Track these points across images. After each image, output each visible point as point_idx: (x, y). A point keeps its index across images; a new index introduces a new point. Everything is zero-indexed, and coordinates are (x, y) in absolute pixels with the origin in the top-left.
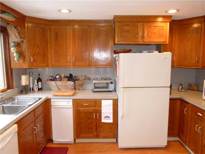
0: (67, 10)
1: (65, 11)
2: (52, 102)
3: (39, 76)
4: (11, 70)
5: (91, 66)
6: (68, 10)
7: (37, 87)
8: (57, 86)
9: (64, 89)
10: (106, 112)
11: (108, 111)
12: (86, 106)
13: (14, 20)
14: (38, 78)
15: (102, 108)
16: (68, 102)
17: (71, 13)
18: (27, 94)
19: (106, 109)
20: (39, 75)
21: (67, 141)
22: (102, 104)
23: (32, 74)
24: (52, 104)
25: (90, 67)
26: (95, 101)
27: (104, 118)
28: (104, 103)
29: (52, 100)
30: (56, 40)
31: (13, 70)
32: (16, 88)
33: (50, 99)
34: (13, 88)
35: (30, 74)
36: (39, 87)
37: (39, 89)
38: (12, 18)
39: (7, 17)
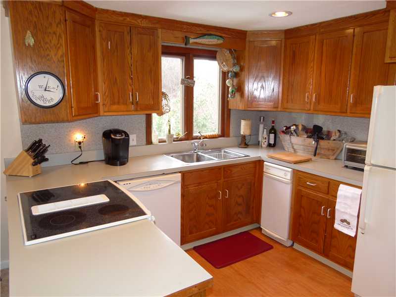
0: (284, 13)
1: (281, 14)
2: (265, 166)
3: (273, 125)
4: (229, 110)
5: (346, 112)
6: (286, 12)
7: (265, 142)
8: (292, 144)
9: (301, 151)
10: (343, 210)
11: (348, 211)
12: (311, 188)
13: (221, 41)
14: (271, 127)
15: (338, 200)
16: (285, 172)
17: (291, 15)
18: (246, 148)
19: (345, 204)
20: (273, 122)
21: (276, 238)
22: (339, 193)
23: (263, 120)
24: (264, 170)
25: (344, 115)
26: (329, 183)
27: (340, 222)
28: (343, 190)
29: (265, 163)
30: (292, 64)
31: (231, 111)
32: (234, 137)
33: (263, 161)
34: (228, 136)
35: (260, 120)
36: (270, 142)
37: (270, 145)
38: (216, 40)
39: (207, 40)
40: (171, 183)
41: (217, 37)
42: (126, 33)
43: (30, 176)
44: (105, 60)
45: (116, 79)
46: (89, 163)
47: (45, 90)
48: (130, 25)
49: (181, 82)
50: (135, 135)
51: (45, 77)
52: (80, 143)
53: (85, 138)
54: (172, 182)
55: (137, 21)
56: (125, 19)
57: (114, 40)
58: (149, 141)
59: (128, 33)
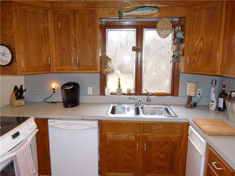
3: (224, 89)
7: (213, 105)
14: (221, 91)
20: (224, 86)
24: (189, 133)
32: (182, 97)
33: (189, 125)
35: (212, 84)
36: (219, 106)
37: (219, 109)
38: (150, 11)
39: (141, 12)
40: (87, 128)
41: (151, 8)
42: (71, 15)
43: (15, 106)
44: (57, 35)
45: (64, 47)
46: (57, 103)
47: (3, 55)
48: (74, 9)
49: (132, 49)
50: (92, 87)
51: (2, 47)
52: (54, 89)
53: (56, 86)
54: (90, 127)
55: (79, 6)
56: (69, 5)
57: (63, 21)
58: (102, 93)
59: (72, 15)
